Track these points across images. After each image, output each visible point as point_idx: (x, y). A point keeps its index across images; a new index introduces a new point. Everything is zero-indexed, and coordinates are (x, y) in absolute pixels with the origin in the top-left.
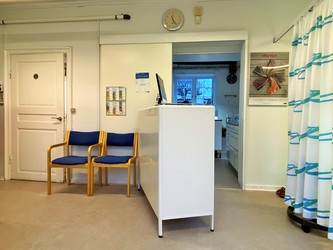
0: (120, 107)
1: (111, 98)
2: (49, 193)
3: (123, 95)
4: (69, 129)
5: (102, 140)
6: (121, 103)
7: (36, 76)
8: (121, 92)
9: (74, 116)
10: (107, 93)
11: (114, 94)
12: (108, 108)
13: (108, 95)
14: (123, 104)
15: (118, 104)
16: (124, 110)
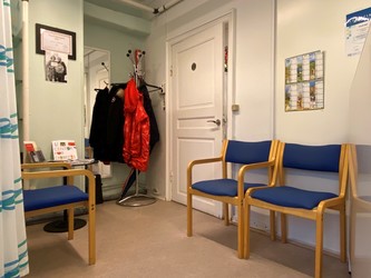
0: (312, 94)
1: (294, 78)
2: (190, 234)
3: (319, 68)
4: (230, 138)
5: (276, 156)
6: (313, 86)
7: (194, 67)
8: (313, 64)
9: (237, 117)
10: (288, 70)
11: (300, 69)
12: (288, 98)
13: (288, 74)
14: (319, 85)
15: (307, 88)
16: (319, 97)
